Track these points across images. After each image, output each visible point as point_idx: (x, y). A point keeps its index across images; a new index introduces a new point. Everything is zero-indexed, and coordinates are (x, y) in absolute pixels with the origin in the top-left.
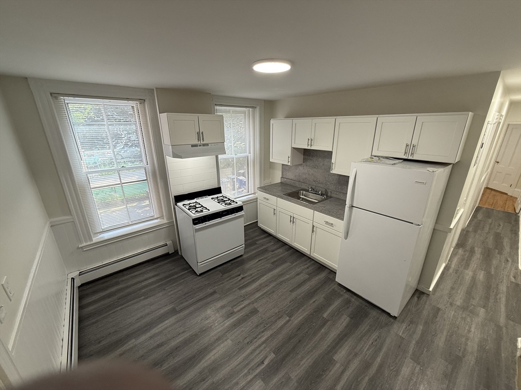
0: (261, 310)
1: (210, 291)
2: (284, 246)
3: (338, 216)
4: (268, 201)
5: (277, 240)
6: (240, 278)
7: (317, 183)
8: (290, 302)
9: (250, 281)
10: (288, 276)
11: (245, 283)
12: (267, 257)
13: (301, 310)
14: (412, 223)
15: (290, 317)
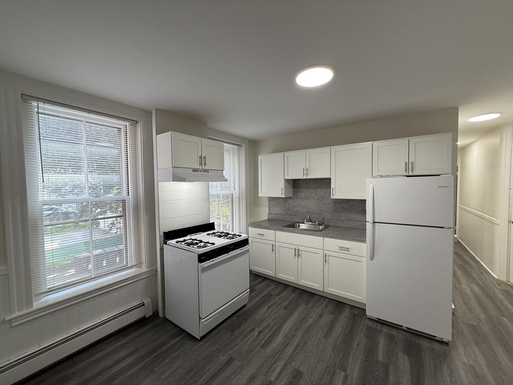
0: (303, 369)
1: (223, 358)
2: (286, 288)
3: (354, 238)
4: (264, 237)
5: (276, 283)
6: (256, 333)
7: (311, 214)
8: (333, 351)
9: (270, 334)
10: (311, 320)
11: (266, 338)
12: (275, 303)
13: (351, 359)
14: (443, 228)
15: (345, 370)
